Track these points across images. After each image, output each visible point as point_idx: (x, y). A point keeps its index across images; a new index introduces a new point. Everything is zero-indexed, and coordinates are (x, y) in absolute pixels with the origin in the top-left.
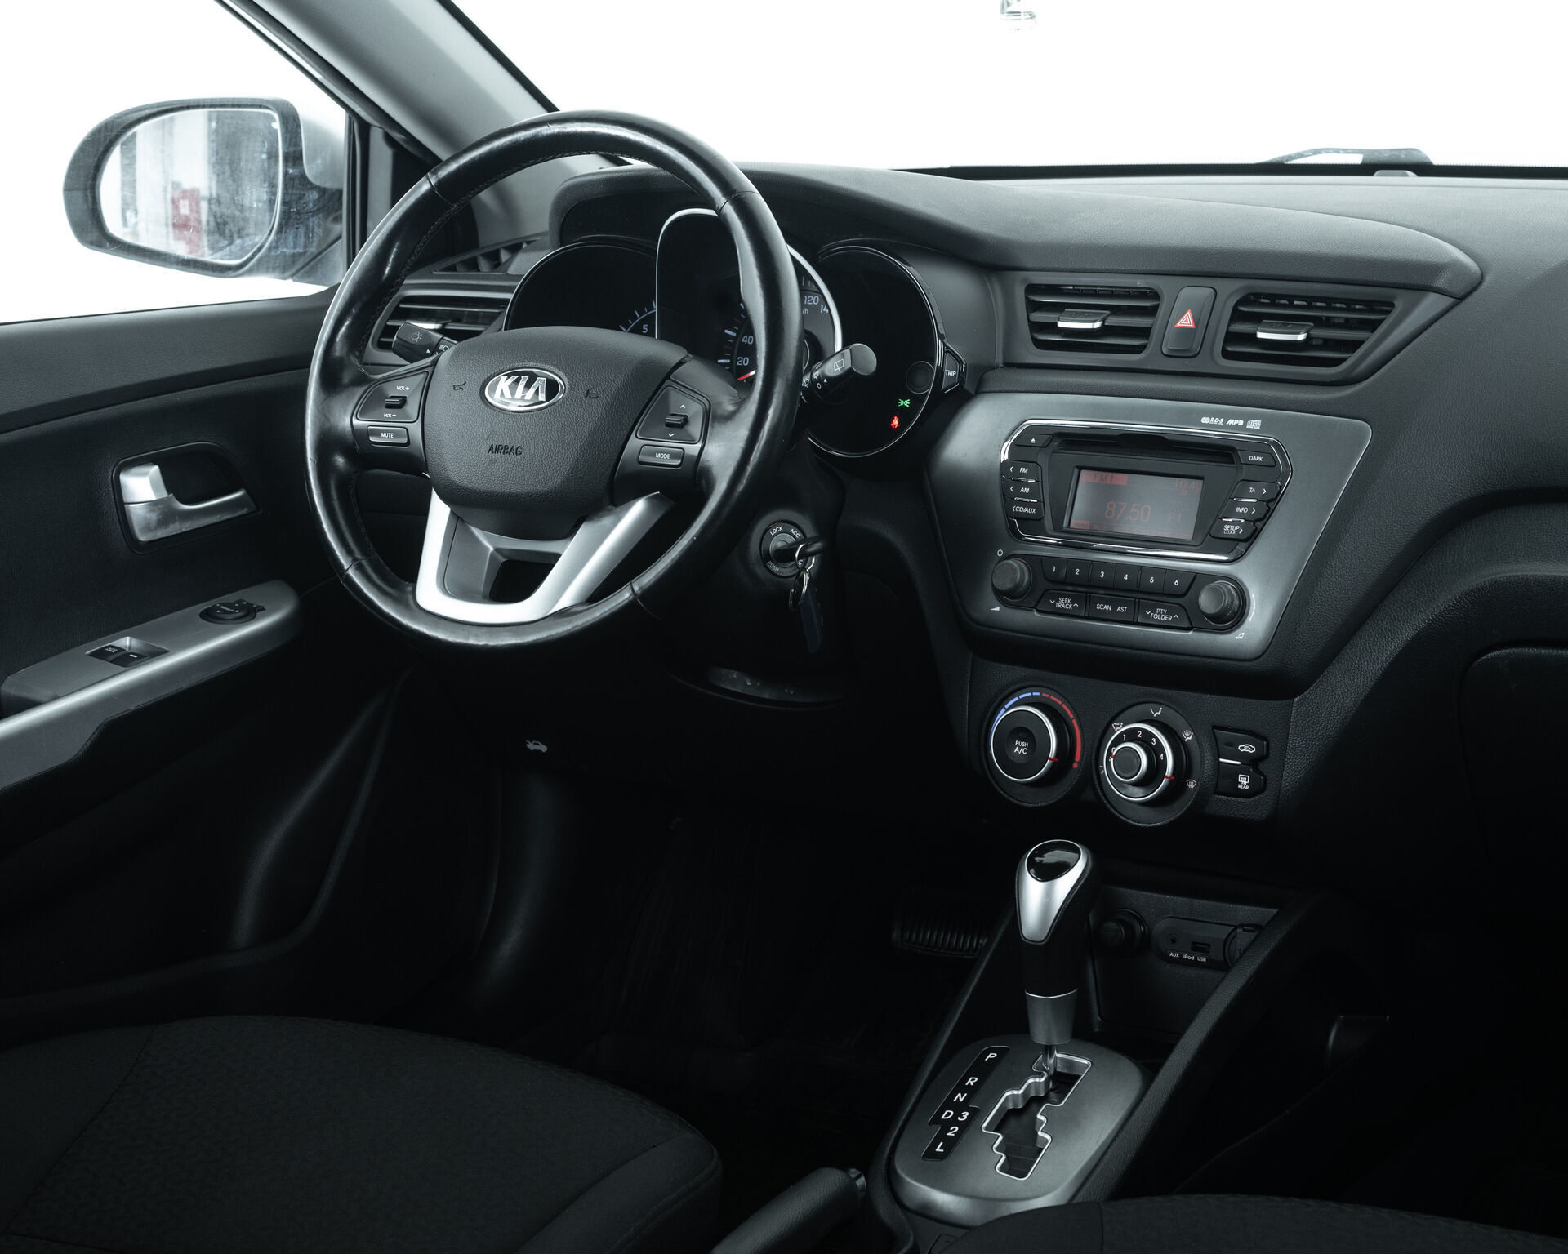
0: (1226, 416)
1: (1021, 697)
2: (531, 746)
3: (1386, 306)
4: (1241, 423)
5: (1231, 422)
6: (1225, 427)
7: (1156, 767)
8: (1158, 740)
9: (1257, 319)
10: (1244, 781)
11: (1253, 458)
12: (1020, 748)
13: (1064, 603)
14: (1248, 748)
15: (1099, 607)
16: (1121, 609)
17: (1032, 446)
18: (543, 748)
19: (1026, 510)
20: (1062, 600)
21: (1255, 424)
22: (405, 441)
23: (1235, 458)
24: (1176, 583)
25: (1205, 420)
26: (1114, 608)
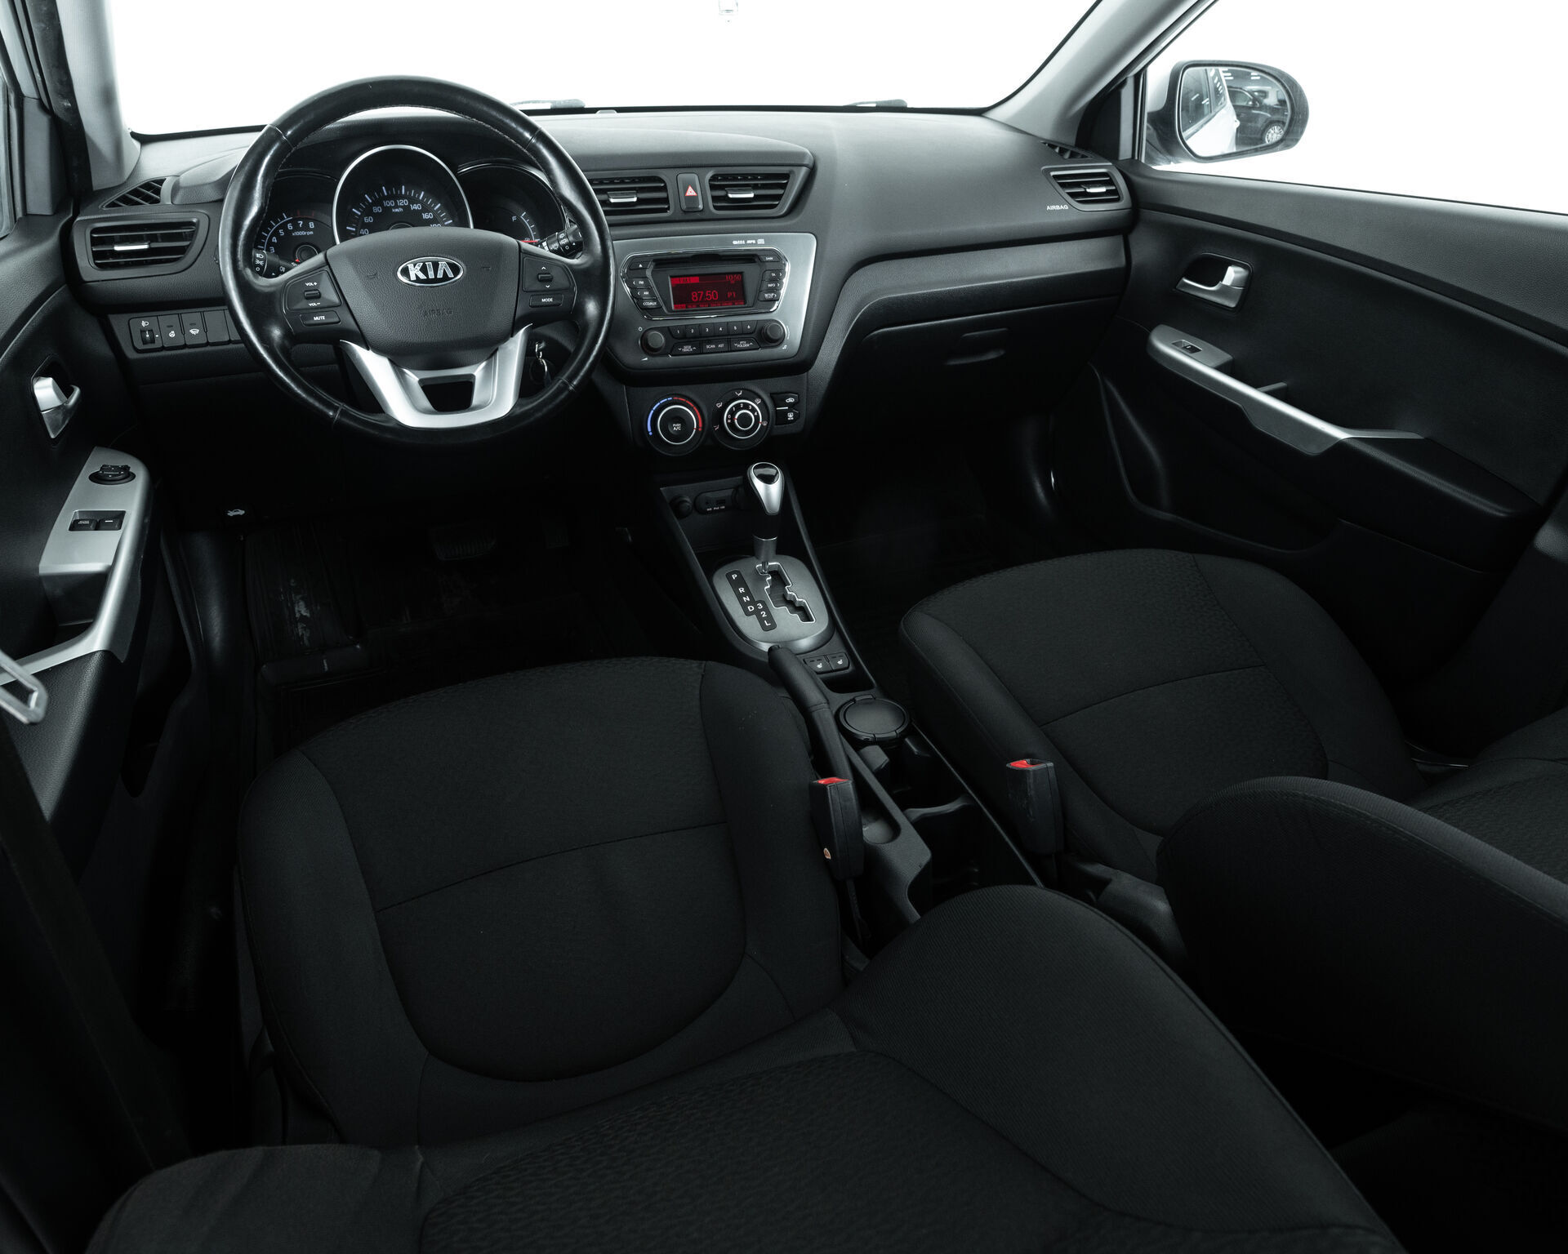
0: (746, 239)
1: (662, 402)
2: (231, 514)
3: (786, 176)
4: (754, 242)
5: (749, 242)
6: (746, 245)
7: (757, 418)
8: (752, 407)
9: (722, 187)
10: (791, 416)
11: (768, 259)
12: (677, 427)
13: (687, 349)
14: (790, 400)
15: (708, 347)
16: (720, 346)
17: (641, 268)
18: (241, 512)
19: (651, 303)
20: (685, 347)
21: (761, 241)
22: (336, 320)
23: (756, 260)
24: (749, 327)
25: (735, 242)
26: (717, 346)
